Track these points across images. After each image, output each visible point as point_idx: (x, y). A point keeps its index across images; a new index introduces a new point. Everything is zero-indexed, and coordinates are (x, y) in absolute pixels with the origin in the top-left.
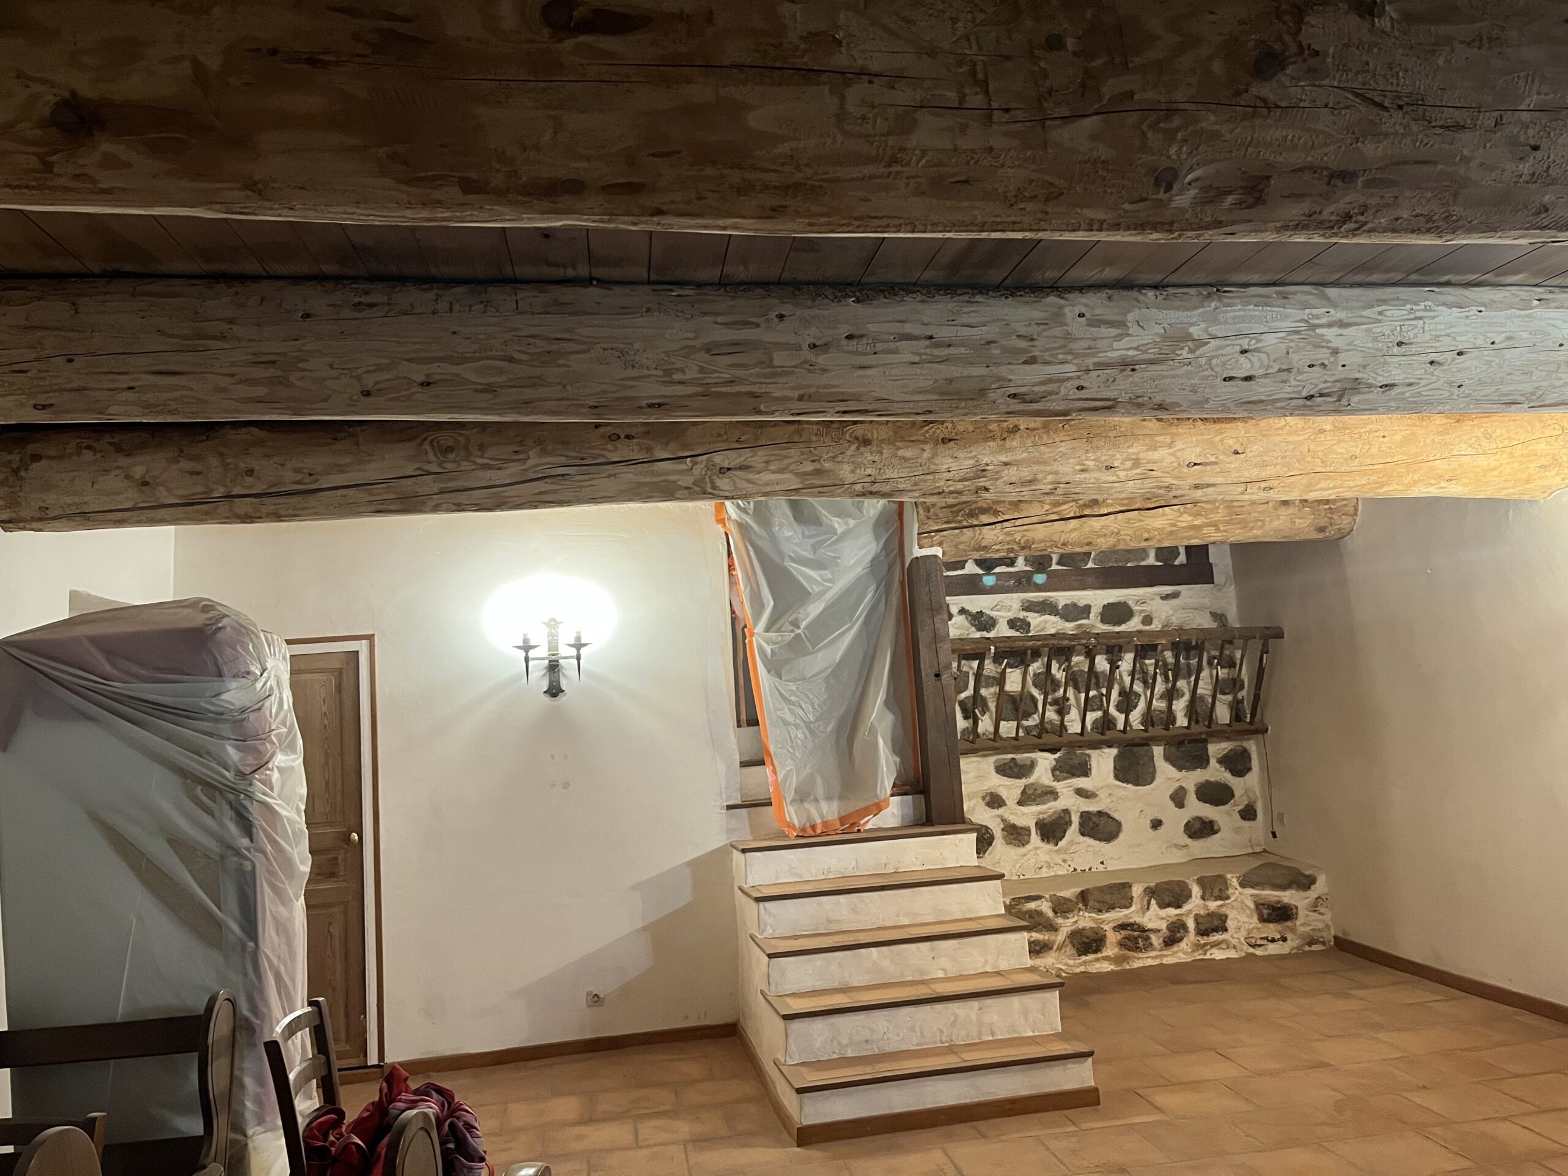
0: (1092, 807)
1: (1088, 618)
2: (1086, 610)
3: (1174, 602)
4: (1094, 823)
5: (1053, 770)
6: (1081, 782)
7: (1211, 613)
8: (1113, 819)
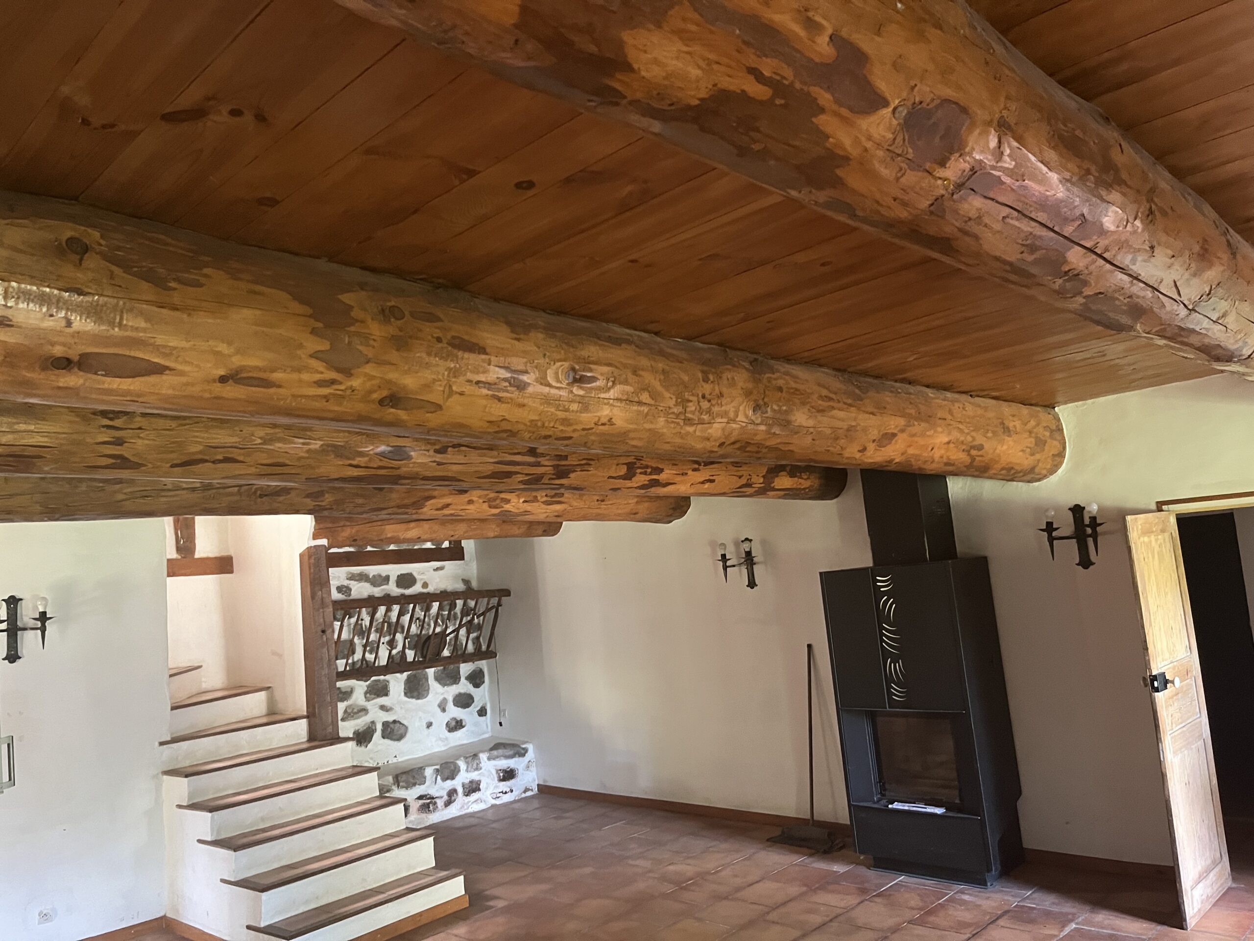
0: (390, 717)
1: (388, 584)
2: (387, 579)
3: (441, 572)
4: (391, 728)
5: (366, 693)
6: (382, 701)
7: (462, 580)
8: (403, 725)
